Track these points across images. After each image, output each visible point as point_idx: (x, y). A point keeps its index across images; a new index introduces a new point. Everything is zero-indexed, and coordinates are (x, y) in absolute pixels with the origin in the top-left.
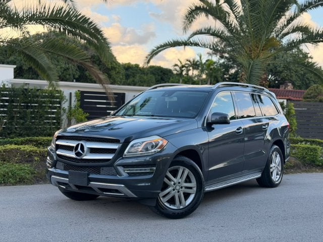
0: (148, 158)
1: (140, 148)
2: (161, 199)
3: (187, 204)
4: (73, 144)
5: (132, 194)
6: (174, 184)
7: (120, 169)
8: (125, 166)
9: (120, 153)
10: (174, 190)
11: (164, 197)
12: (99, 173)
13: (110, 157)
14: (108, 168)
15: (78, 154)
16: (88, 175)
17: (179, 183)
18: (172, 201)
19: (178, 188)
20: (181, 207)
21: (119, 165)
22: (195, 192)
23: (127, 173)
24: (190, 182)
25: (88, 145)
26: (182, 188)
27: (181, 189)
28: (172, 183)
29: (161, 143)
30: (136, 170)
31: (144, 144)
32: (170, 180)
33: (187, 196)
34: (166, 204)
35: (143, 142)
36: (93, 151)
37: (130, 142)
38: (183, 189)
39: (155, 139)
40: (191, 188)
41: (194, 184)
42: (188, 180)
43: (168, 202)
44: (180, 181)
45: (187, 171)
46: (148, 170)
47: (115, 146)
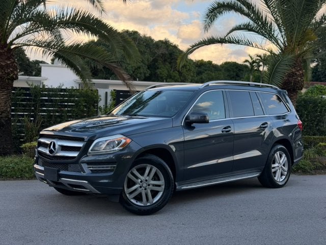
0: (111, 156)
1: (104, 146)
2: (128, 195)
3: (154, 202)
4: (47, 141)
5: (95, 190)
6: (141, 182)
7: (85, 166)
8: (89, 163)
9: (84, 151)
10: (141, 187)
11: (131, 193)
12: (67, 170)
13: (75, 154)
14: (75, 165)
15: (51, 151)
16: (59, 171)
17: (146, 181)
18: (139, 198)
19: (145, 185)
20: (148, 204)
21: (83, 162)
22: (163, 190)
23: (91, 170)
24: (159, 180)
25: (59, 143)
26: (149, 185)
27: (148, 187)
28: (140, 180)
29: (124, 141)
30: (99, 167)
31: (108, 141)
32: (137, 178)
33: (155, 194)
34: (133, 201)
35: (106, 141)
36: (64, 148)
37: (93, 141)
38: (151, 186)
39: (117, 137)
40: (159, 186)
41: (162, 182)
42: (157, 178)
43: (135, 198)
44: (147, 179)
45: (155, 169)
46: (109, 167)
47: (80, 145)
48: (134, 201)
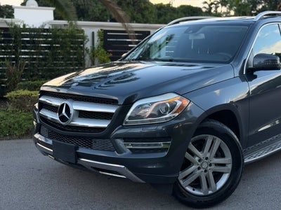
0: (160, 128)
1: (149, 111)
2: (181, 182)
3: (218, 188)
4: (56, 102)
6: (199, 161)
7: (120, 142)
8: (127, 138)
9: (118, 119)
10: (199, 168)
11: (185, 178)
12: (90, 147)
13: (104, 124)
14: (103, 141)
15: (63, 118)
16: (77, 148)
17: (207, 158)
18: (197, 184)
19: (205, 165)
20: (210, 192)
21: (118, 137)
22: (230, 171)
23: (130, 149)
24: (223, 156)
25: (75, 107)
26: (210, 165)
27: (209, 168)
28: (197, 159)
29: (179, 103)
30: (143, 145)
31: (155, 105)
32: (193, 154)
33: (217, 176)
35: (152, 103)
36: (83, 114)
37: (133, 104)
38: (213, 167)
39: (171, 97)
40: (224, 165)
41: (228, 159)
42: (220, 154)
43: (191, 185)
44: (208, 155)
45: (218, 141)
47: (111, 110)
48: (189, 189)
